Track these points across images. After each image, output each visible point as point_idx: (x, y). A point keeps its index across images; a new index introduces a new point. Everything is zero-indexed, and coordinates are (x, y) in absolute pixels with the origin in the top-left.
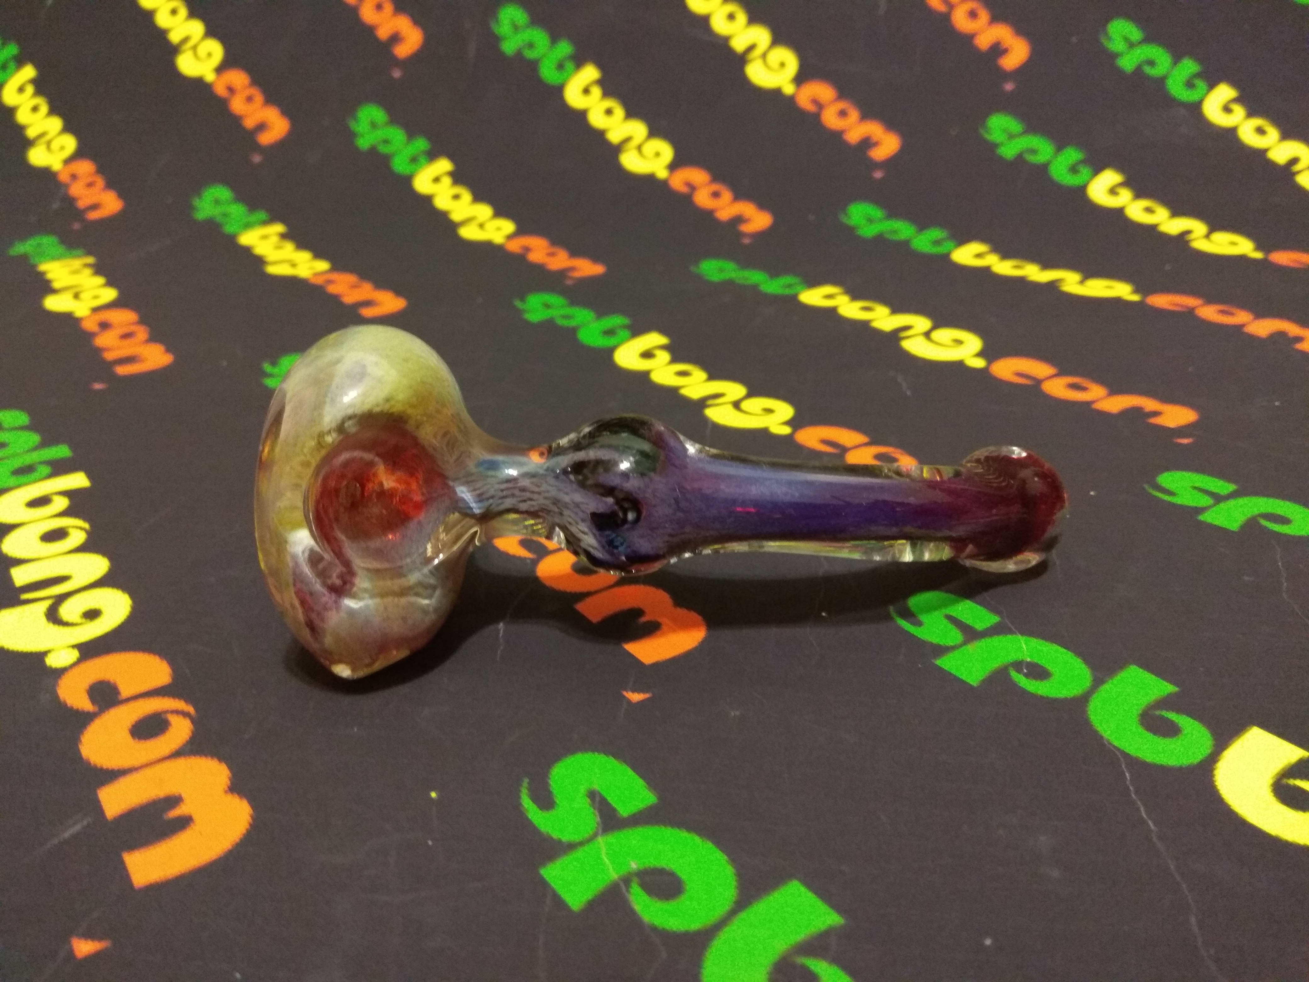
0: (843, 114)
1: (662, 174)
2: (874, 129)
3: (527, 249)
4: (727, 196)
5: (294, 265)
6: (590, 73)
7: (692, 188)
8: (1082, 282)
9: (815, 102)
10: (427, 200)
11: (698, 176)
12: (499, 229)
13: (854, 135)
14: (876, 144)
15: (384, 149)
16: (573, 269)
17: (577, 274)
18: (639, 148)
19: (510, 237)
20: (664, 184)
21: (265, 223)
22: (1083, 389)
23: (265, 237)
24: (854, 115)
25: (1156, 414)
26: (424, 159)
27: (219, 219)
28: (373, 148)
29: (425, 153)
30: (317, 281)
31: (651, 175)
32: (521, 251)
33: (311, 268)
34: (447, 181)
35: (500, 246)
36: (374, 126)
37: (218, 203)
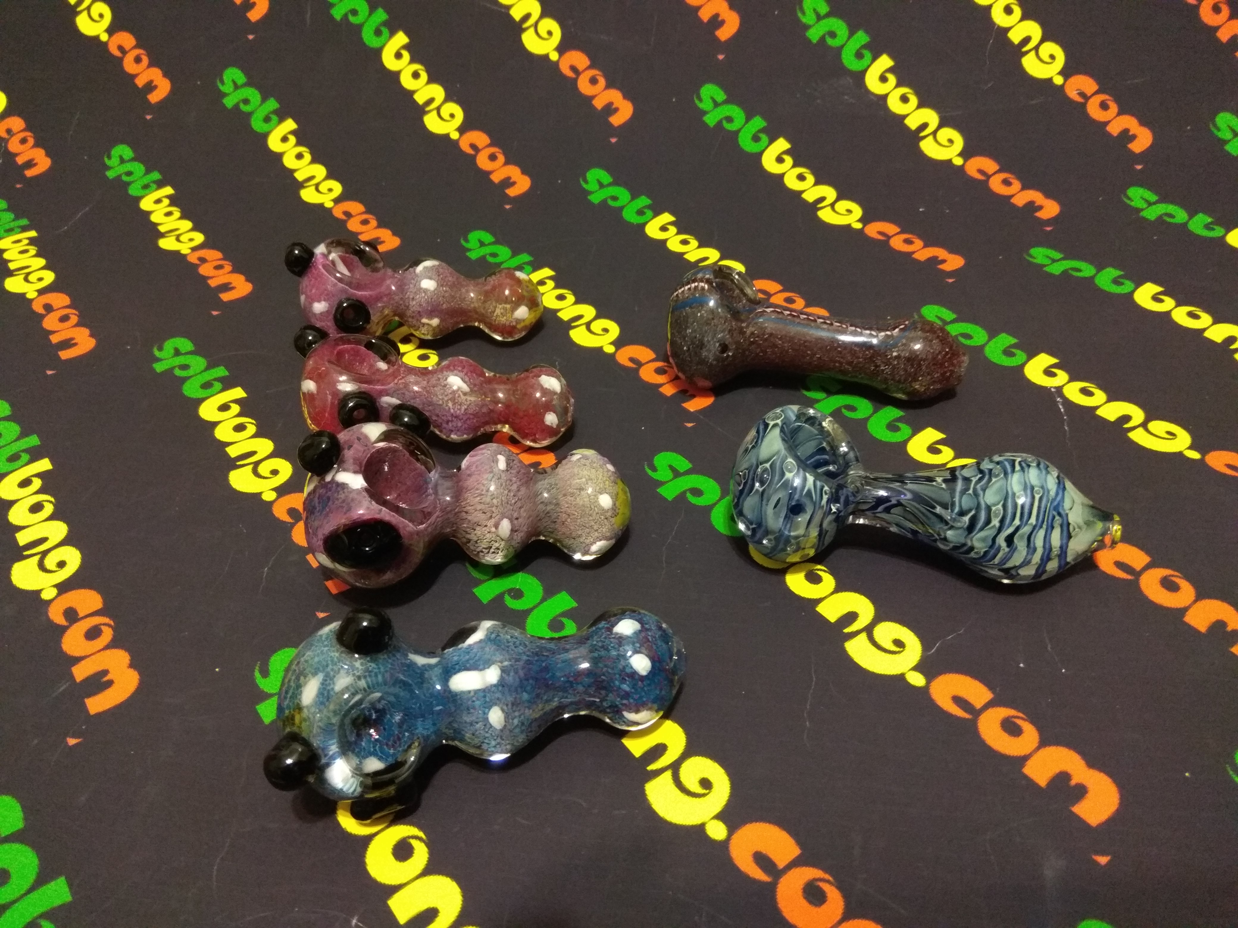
6: (401, 39)
10: (279, 156)
11: (480, 138)
13: (599, 104)
15: (245, 108)
18: (438, 109)
20: (455, 144)
26: (275, 118)
27: (125, 178)
28: (236, 107)
29: (275, 112)
30: (193, 259)
31: (447, 136)
32: (344, 217)
33: (191, 240)
34: (292, 139)
35: (330, 210)
36: (236, 87)
37: (122, 161)
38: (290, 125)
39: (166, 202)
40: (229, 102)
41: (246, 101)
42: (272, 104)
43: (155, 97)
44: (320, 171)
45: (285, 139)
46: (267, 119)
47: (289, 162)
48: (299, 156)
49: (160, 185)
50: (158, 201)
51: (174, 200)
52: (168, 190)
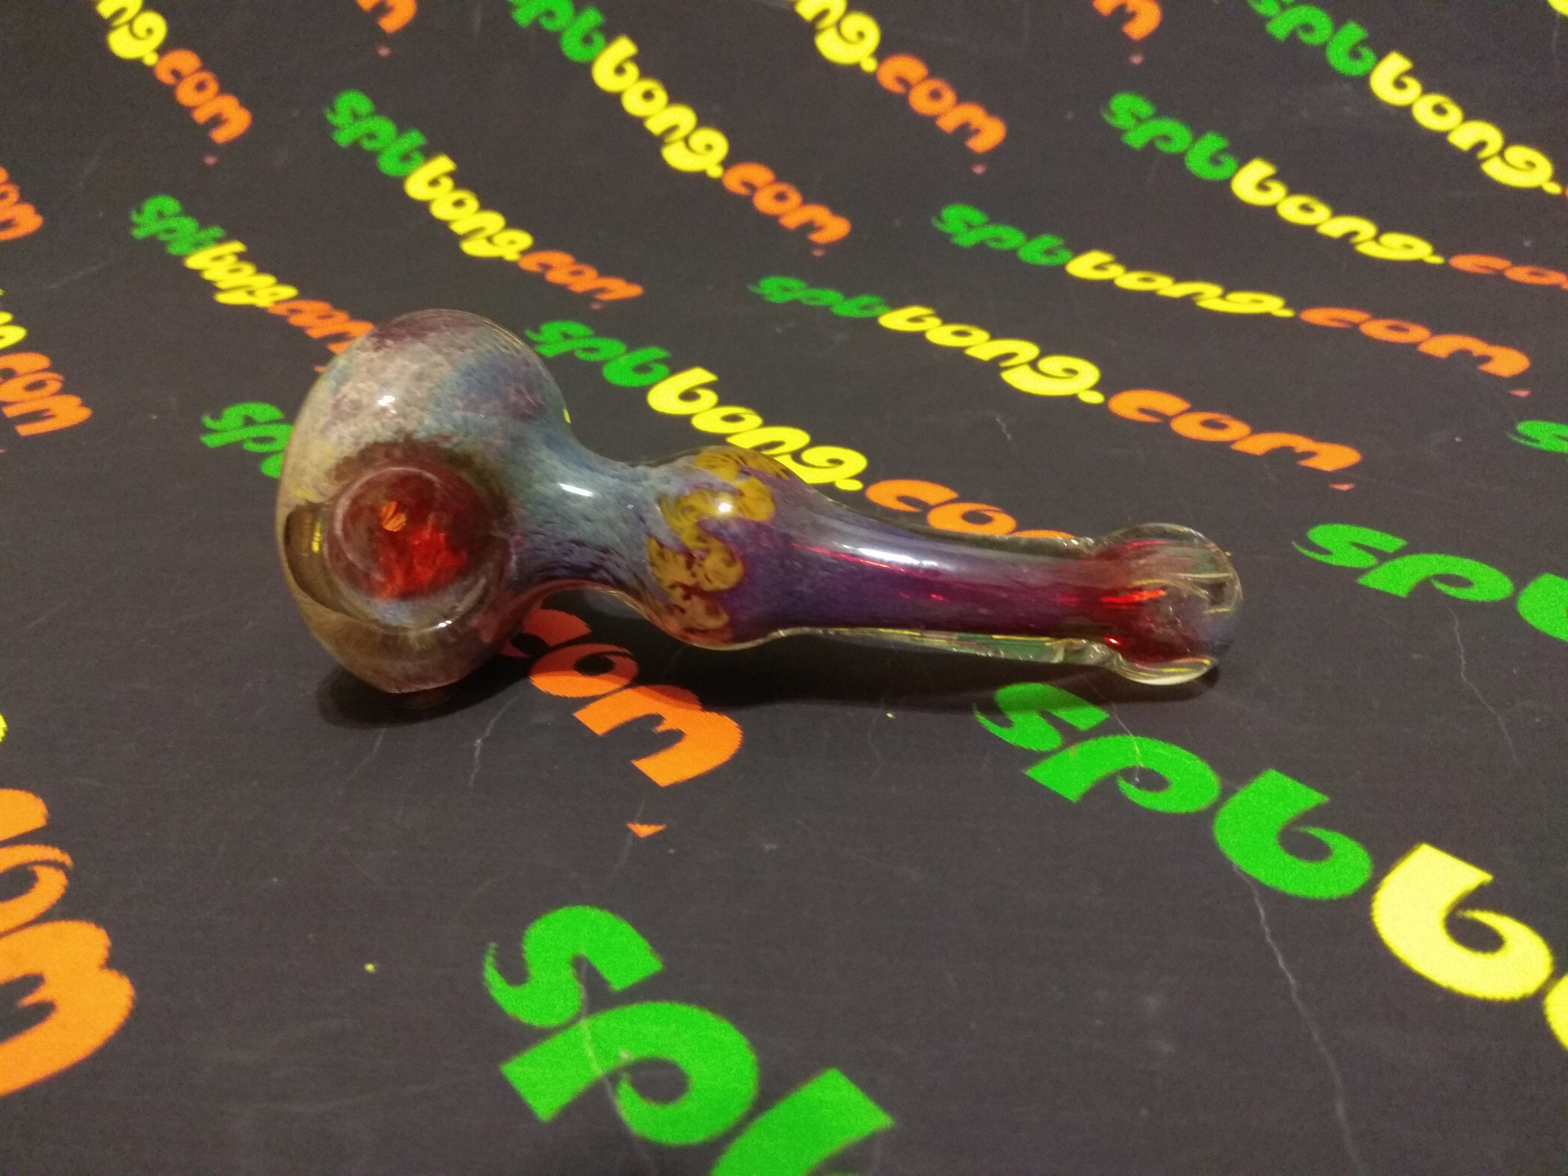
0: (935, 95)
1: (715, 172)
2: (974, 114)
3: (547, 267)
4: (795, 198)
5: (251, 293)
7: (752, 188)
8: (1223, 297)
9: (902, 81)
12: (512, 242)
14: (977, 132)
16: (602, 290)
17: (606, 297)
19: (524, 253)
21: (220, 241)
22: (1221, 427)
23: (218, 258)
24: (949, 97)
25: (1310, 455)
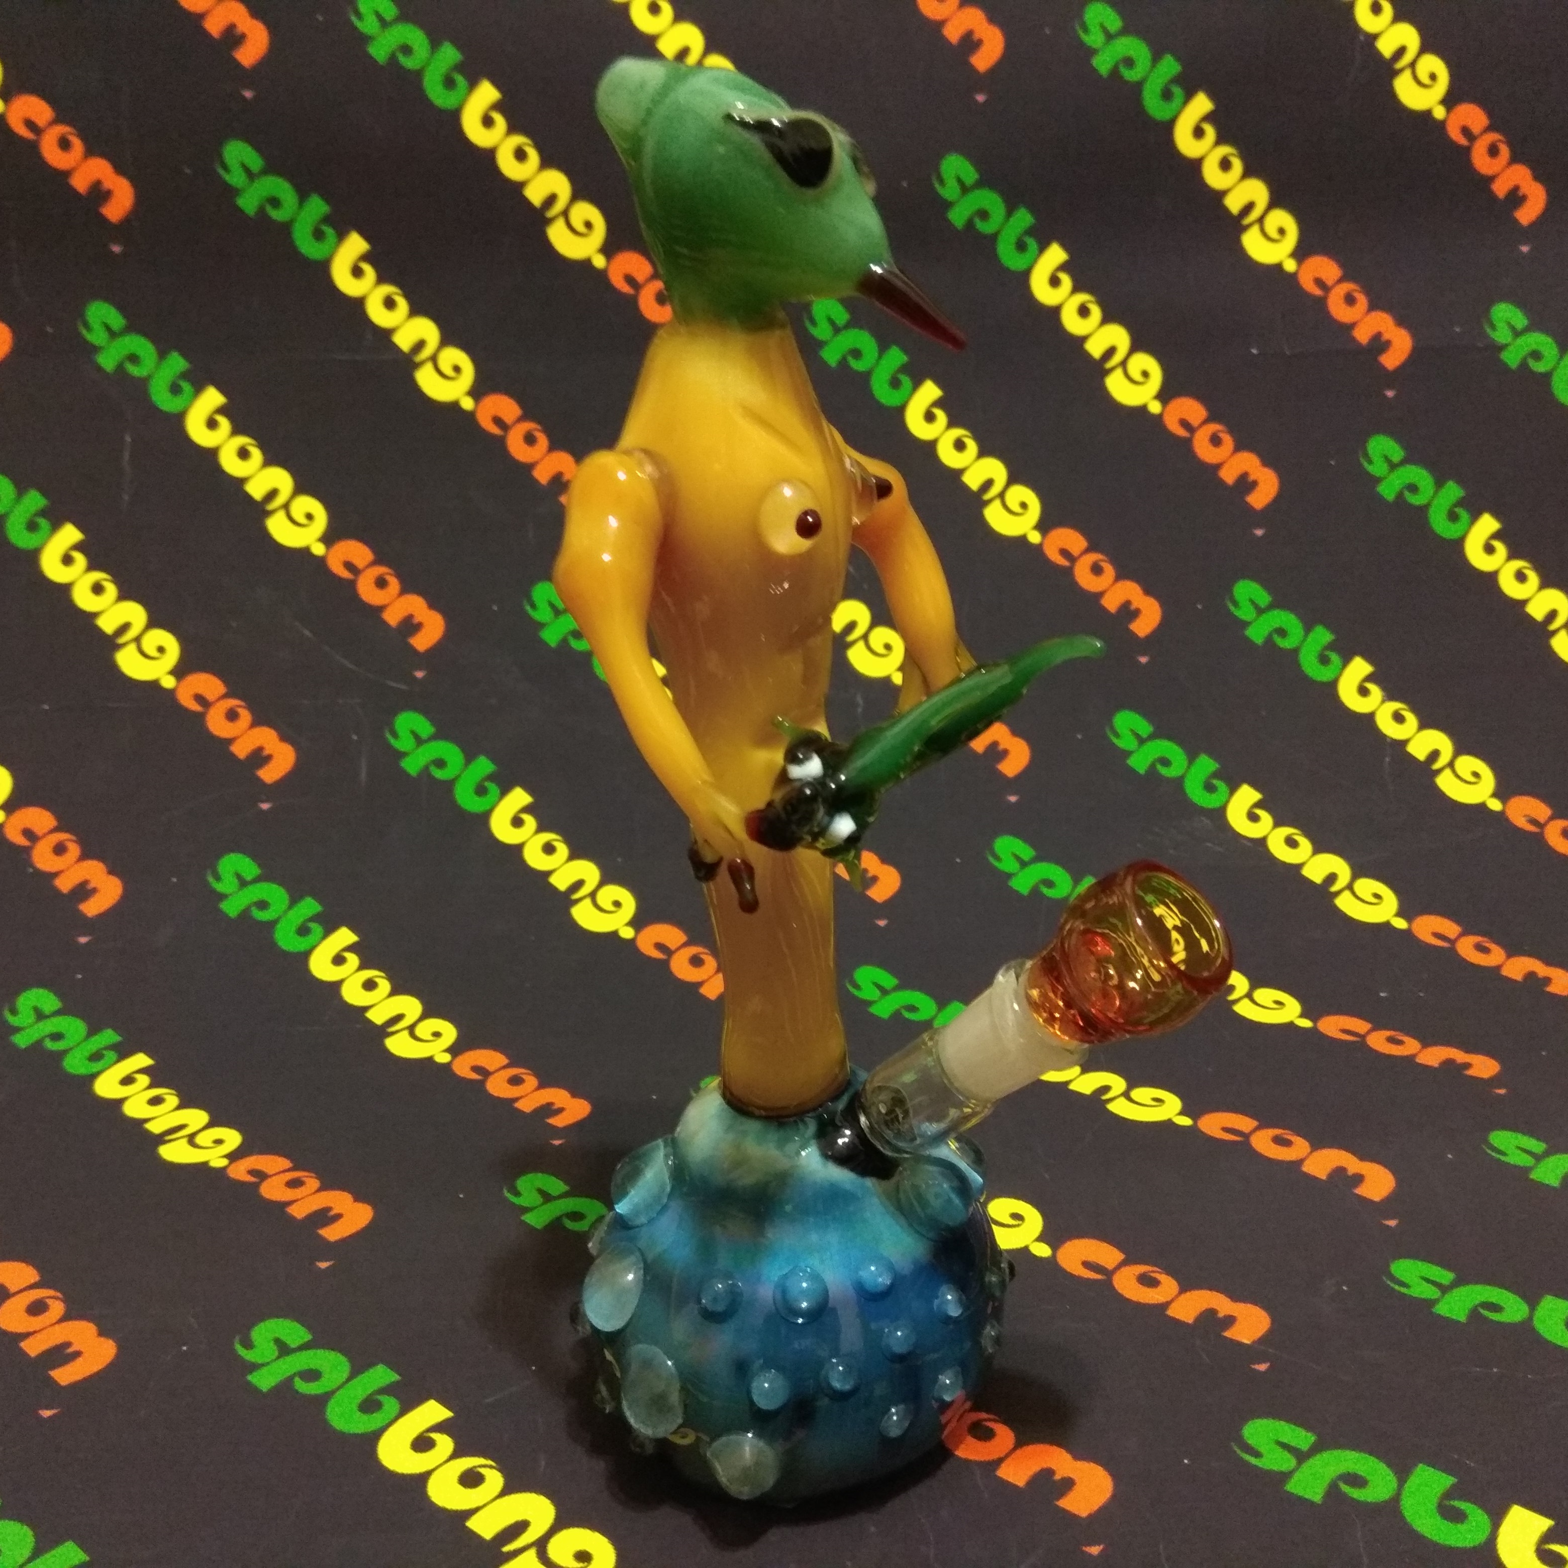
1: (627, 933)
3: (483, 1073)
4: (709, 962)
5: (191, 1142)
6: (519, 798)
7: (667, 951)
8: (1128, 1096)
10: (333, 988)
11: (670, 934)
12: (437, 1036)
14: (875, 880)
15: (260, 915)
16: (552, 1109)
18: (593, 896)
19: (455, 1050)
20: (629, 945)
22: (1154, 1283)
25: (1231, 1321)
26: (317, 929)
27: (50, 1045)
28: (245, 914)
29: (315, 918)
30: (240, 1172)
31: (614, 935)
32: (474, 1076)
33: (219, 1142)
34: (353, 960)
35: (446, 1068)
36: (243, 883)
37: (40, 1016)
38: (345, 936)
39: (143, 1080)
40: (232, 908)
41: (263, 905)
42: (309, 907)
43: (92, 908)
44: (411, 1006)
45: (339, 960)
46: (303, 931)
47: (353, 994)
48: (370, 985)
49: (123, 1052)
50: (128, 1081)
51: (157, 1075)
52: (141, 1060)
